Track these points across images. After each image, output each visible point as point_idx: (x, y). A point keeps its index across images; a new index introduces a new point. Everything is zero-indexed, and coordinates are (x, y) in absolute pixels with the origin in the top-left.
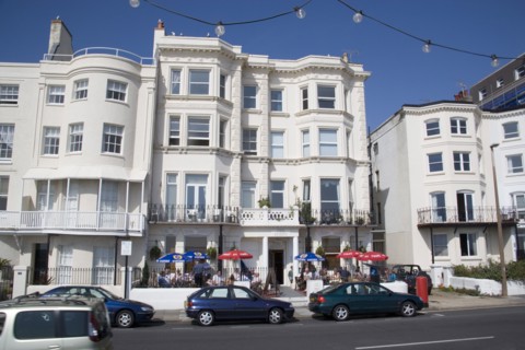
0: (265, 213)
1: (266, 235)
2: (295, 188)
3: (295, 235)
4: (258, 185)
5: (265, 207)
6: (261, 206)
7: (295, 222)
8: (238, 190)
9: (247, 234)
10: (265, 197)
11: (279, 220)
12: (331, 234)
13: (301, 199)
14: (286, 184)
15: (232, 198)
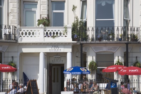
0: (42, 31)
1: (42, 51)
2: (74, 8)
3: (69, 51)
4: (38, 6)
5: (41, 25)
6: (39, 25)
7: (68, 39)
8: (16, 10)
9: (25, 50)
10: (45, 16)
11: (54, 37)
12: (104, 49)
13: (79, 17)
14: (66, 4)
15: (11, 18)
